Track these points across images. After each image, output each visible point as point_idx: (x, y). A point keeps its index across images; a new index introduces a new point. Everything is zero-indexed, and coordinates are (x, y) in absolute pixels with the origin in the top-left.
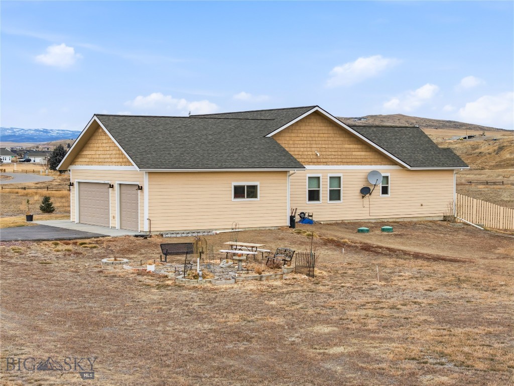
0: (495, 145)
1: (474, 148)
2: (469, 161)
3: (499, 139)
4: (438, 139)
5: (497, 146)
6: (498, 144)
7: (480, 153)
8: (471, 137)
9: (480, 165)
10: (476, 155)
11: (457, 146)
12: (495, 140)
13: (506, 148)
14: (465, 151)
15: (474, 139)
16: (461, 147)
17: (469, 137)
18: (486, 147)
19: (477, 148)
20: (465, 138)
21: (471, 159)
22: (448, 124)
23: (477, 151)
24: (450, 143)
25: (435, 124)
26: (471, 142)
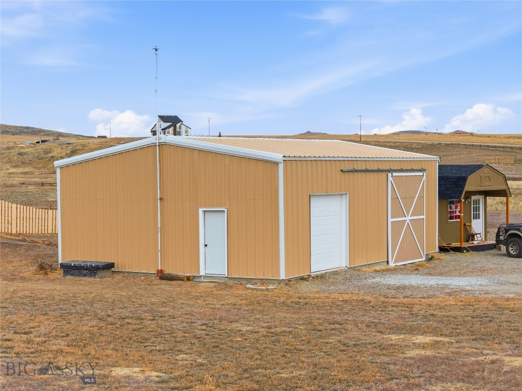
0: (68, 148)
1: (46, 152)
2: (40, 166)
3: (73, 143)
4: (9, 143)
5: (70, 150)
6: (71, 147)
7: (52, 157)
8: (45, 141)
9: (51, 170)
10: (48, 159)
11: (28, 150)
12: (69, 144)
13: (78, 151)
14: (36, 155)
15: (47, 143)
16: (33, 151)
17: (42, 141)
18: (59, 151)
19: (50, 152)
20: (38, 142)
21: (42, 163)
22: (25, 130)
23: (49, 155)
24: (22, 148)
25: (12, 130)
26: (44, 146)
